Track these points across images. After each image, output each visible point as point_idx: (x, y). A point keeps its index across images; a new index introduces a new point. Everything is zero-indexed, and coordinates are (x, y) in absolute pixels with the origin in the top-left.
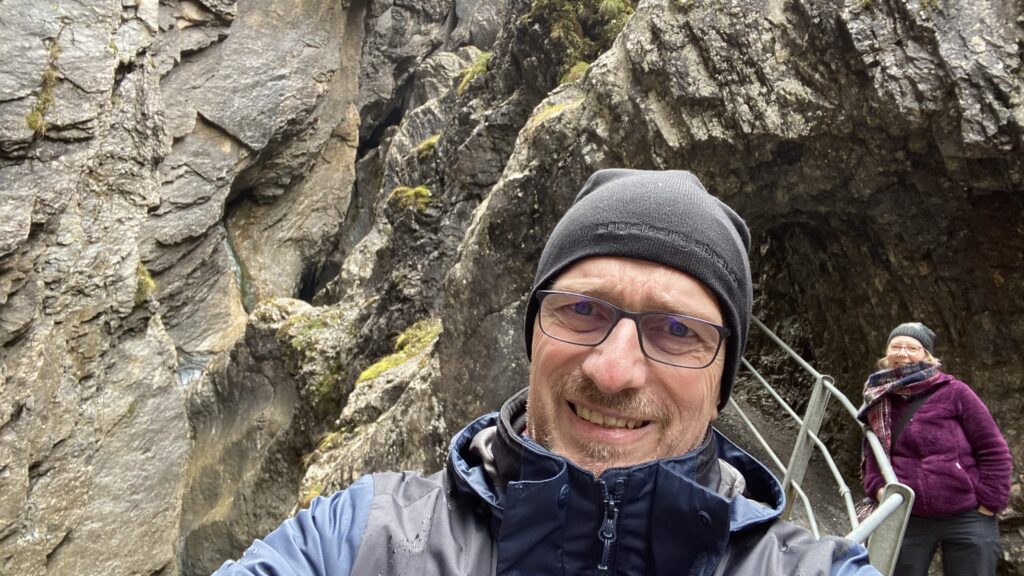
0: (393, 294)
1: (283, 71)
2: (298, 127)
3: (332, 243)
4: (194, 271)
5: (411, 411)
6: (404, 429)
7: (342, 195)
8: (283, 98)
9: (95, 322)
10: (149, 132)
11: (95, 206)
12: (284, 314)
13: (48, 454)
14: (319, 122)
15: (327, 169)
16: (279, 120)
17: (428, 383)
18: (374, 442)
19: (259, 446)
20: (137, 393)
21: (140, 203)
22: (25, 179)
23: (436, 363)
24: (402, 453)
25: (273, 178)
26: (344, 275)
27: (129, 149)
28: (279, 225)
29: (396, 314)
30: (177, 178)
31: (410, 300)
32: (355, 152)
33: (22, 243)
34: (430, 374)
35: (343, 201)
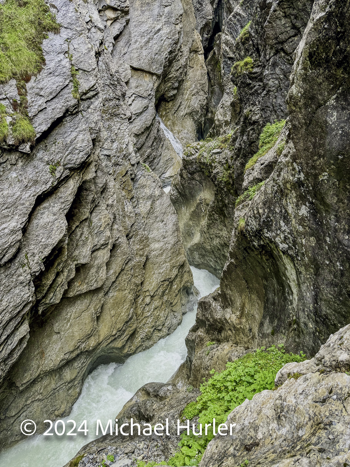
0: (248, 122)
1: (158, 27)
2: (174, 54)
3: (205, 109)
4: (153, 143)
5: (282, 173)
6: (281, 183)
7: (203, 82)
8: (163, 42)
9: (127, 175)
10: (116, 83)
11: (109, 125)
12: (196, 150)
13: (130, 230)
14: (182, 47)
15: (193, 71)
16: (165, 54)
17: (289, 157)
18: (266, 193)
19: (203, 211)
20: (151, 200)
21: (124, 117)
22: (82, 121)
23: (291, 145)
24: (282, 195)
25: (170, 86)
26: (217, 122)
27: (112, 94)
28: (180, 109)
29: (251, 132)
30: (132, 102)
31: (257, 122)
32: (203, 56)
33: (92, 149)
34: (289, 152)
35: (204, 85)
